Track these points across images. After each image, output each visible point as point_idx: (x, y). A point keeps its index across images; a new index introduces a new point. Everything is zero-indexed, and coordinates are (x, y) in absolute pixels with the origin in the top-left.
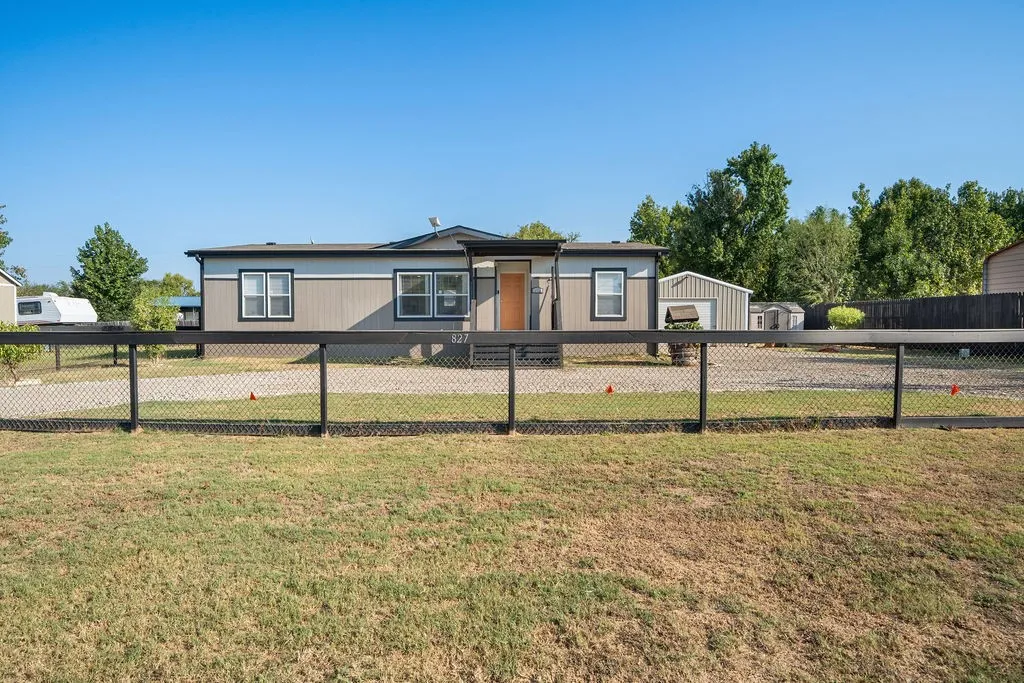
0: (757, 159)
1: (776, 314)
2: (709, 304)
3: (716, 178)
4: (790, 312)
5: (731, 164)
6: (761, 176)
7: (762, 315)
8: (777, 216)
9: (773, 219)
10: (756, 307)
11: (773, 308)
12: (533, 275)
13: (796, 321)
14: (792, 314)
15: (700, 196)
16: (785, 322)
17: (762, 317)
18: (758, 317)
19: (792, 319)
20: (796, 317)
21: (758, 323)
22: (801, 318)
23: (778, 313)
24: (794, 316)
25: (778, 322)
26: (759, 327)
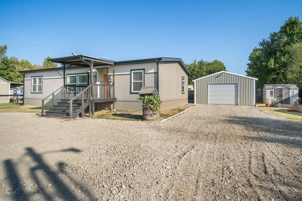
0: (291, 24)
1: (281, 90)
2: (234, 85)
4: (290, 89)
6: (294, 30)
7: (273, 90)
11: (280, 87)
12: (109, 74)
13: (294, 93)
14: (291, 90)
15: (264, 43)
16: (286, 93)
17: (272, 91)
18: (271, 91)
19: (291, 92)
20: (294, 91)
21: (271, 94)
22: (296, 92)
23: (282, 90)
24: (292, 91)
25: (282, 94)
26: (271, 96)
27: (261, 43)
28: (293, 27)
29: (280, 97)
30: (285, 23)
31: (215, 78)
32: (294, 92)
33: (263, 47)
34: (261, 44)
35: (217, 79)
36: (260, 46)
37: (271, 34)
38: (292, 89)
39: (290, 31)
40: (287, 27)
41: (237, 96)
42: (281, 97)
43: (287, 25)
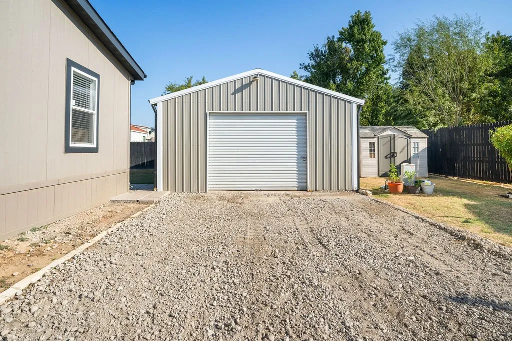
0: (360, 23)
1: (392, 139)
2: (293, 121)
3: (331, 43)
4: (410, 137)
5: (341, 33)
6: (365, 35)
7: (375, 140)
8: (377, 66)
9: (374, 68)
10: (367, 131)
11: (389, 132)
13: (418, 148)
14: (412, 140)
15: (318, 53)
16: (403, 149)
17: (374, 143)
18: (370, 143)
19: (412, 145)
20: (418, 143)
21: (371, 151)
22: (423, 144)
23: (394, 137)
24: (415, 142)
25: (394, 150)
26: (371, 157)
27: (312, 54)
28: (363, 28)
29: (390, 158)
30: (350, 19)
31: (234, 94)
32: (418, 145)
33: (315, 62)
34: (312, 56)
35: (238, 95)
36: (311, 60)
37: (328, 38)
38: (415, 138)
39: (359, 34)
40: (354, 26)
41: (304, 158)
42: (393, 159)
43: (355, 23)
